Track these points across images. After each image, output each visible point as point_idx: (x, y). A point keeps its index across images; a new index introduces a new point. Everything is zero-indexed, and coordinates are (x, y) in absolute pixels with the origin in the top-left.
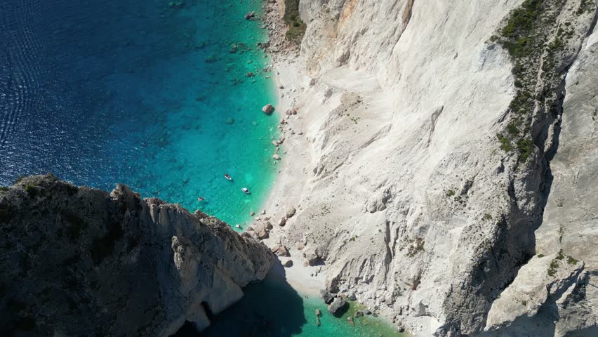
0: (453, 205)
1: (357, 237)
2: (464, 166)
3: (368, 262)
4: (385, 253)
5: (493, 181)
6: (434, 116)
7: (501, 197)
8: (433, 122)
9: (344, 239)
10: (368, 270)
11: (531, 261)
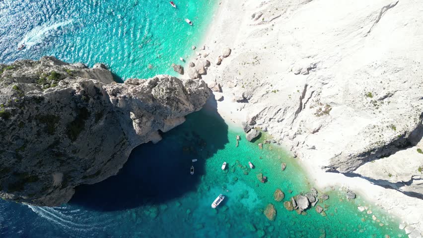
0: (367, 104)
1: (278, 91)
2: (392, 76)
3: (282, 111)
4: (298, 107)
5: (411, 103)
6: (385, 8)
7: (412, 118)
8: (381, 13)
9: (268, 90)
10: (281, 114)
11: (409, 150)
